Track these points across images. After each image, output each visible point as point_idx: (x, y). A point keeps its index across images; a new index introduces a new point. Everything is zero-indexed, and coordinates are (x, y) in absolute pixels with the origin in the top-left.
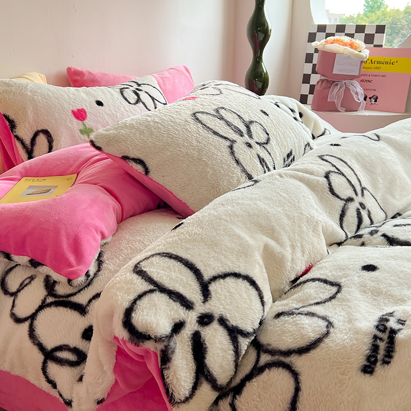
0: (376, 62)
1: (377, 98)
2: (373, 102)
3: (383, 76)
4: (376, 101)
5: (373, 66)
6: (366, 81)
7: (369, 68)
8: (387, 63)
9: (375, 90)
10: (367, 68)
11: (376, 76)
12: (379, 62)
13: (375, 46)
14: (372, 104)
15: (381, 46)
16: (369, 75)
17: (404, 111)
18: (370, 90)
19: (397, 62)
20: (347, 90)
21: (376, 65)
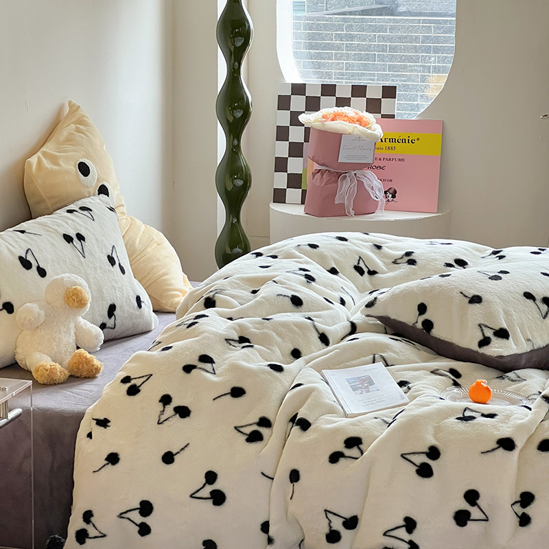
0: (387, 140)
1: (395, 192)
2: (390, 199)
3: (400, 160)
4: (394, 196)
5: (383, 145)
6: (377, 168)
8: (404, 141)
9: (391, 181)
11: (390, 159)
12: (392, 140)
13: (383, 116)
14: (388, 201)
15: (393, 116)
16: (380, 159)
17: (436, 211)
18: (384, 180)
19: (418, 139)
20: (360, 184)
21: (388, 144)
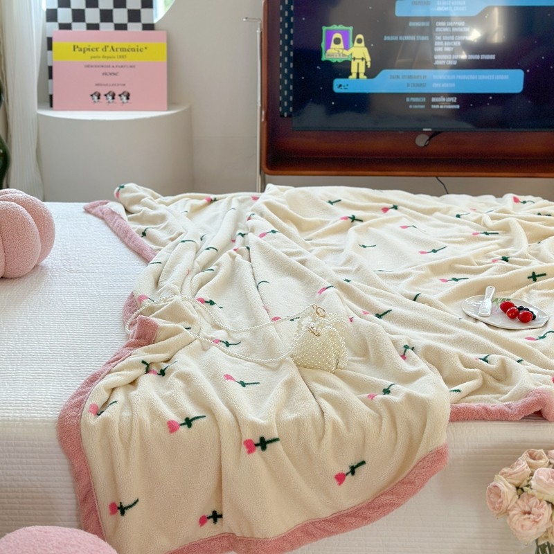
0: (119, 50)
1: (129, 94)
2: (125, 100)
3: (131, 67)
4: (128, 98)
5: (115, 54)
6: (111, 74)
7: (110, 57)
8: (133, 50)
9: (124, 85)
10: (108, 57)
11: (122, 67)
12: (123, 50)
14: (123, 103)
16: (113, 67)
17: (166, 109)
18: (118, 85)
19: (146, 48)
21: (120, 53)
